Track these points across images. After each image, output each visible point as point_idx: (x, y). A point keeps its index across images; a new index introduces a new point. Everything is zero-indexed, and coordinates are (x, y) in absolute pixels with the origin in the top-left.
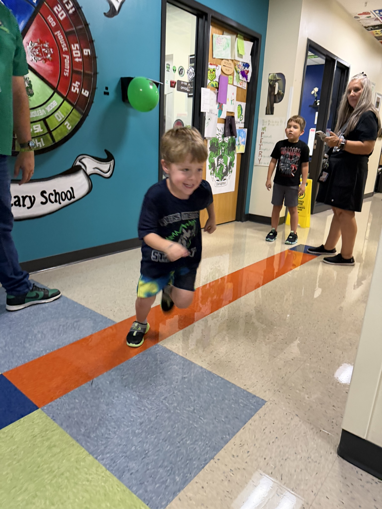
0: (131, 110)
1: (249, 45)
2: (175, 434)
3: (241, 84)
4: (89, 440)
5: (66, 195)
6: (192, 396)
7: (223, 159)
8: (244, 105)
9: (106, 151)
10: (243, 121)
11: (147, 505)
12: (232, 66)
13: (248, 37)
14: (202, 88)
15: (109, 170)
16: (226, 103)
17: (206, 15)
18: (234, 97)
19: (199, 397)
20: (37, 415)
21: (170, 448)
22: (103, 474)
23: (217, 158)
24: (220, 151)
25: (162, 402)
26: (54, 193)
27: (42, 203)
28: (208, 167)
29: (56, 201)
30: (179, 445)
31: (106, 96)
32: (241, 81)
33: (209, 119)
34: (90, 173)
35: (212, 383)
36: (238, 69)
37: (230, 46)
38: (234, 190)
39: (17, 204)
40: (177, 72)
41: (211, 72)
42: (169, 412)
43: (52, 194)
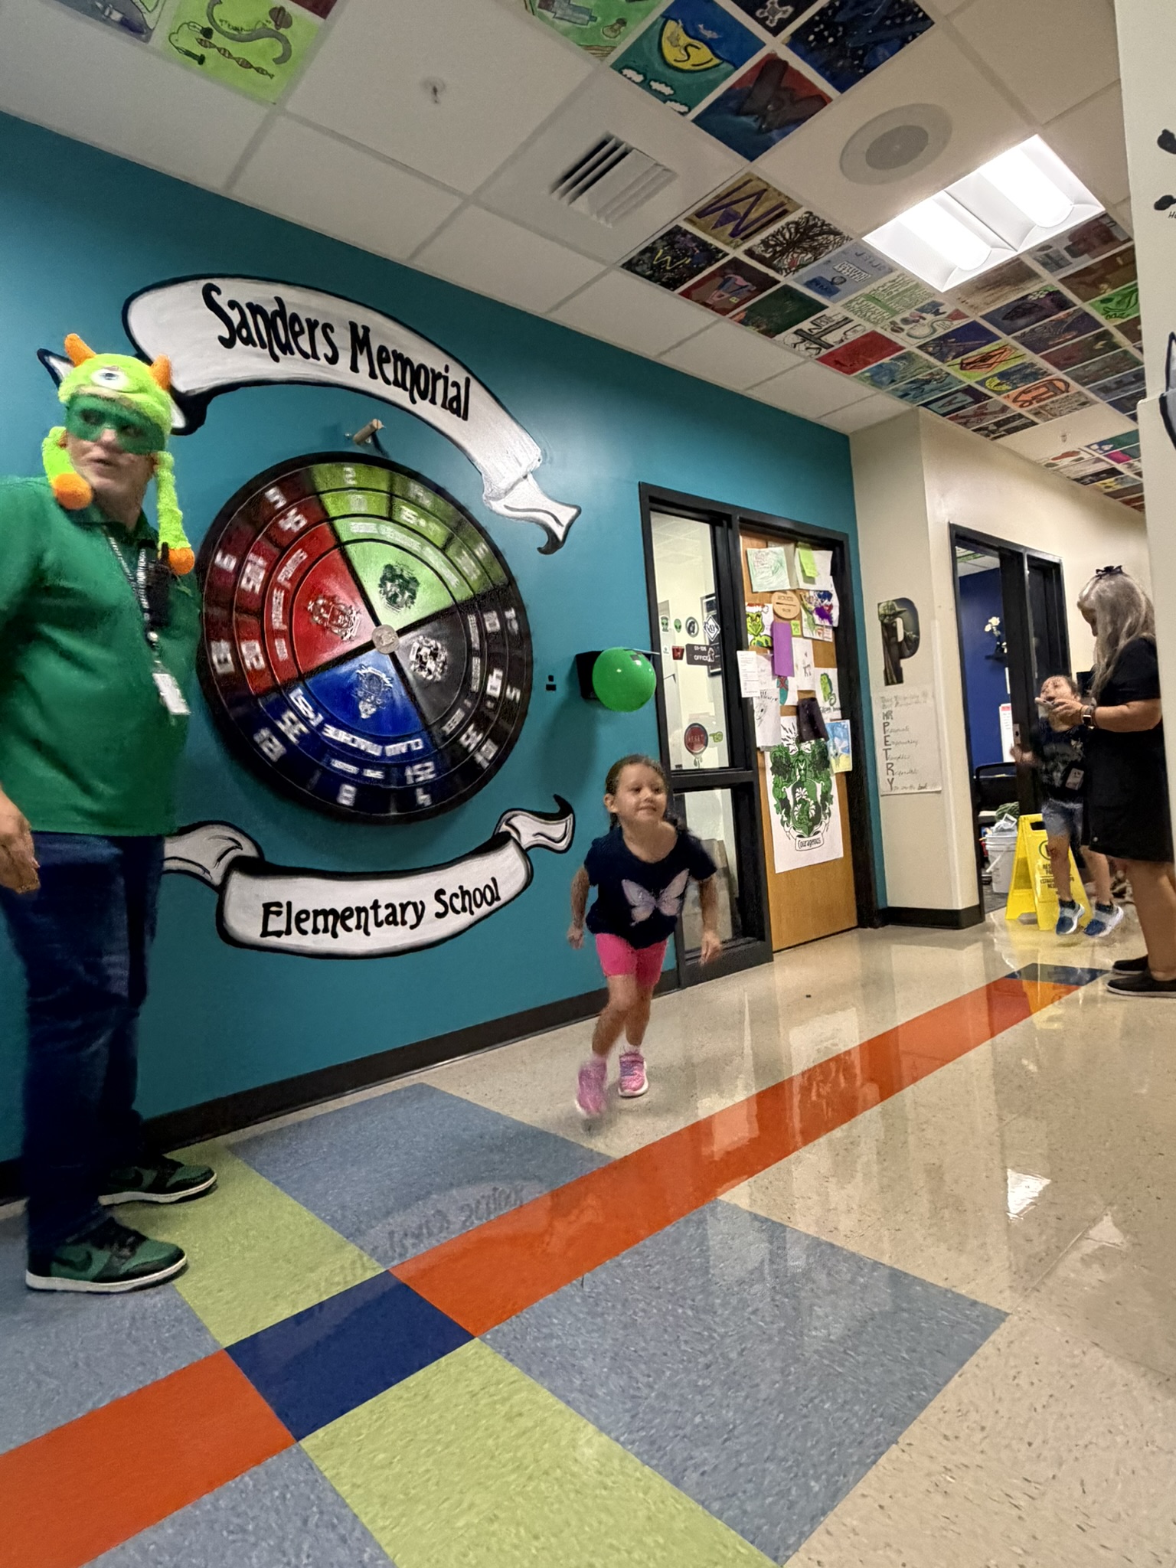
0: (600, 713)
1: (823, 558)
2: (793, 1388)
3: (819, 633)
4: (593, 1401)
5: (483, 896)
7: (805, 789)
8: (833, 673)
9: (556, 796)
10: (838, 705)
11: (752, 1542)
12: (796, 601)
13: (818, 542)
14: (739, 653)
15: (565, 836)
16: (793, 676)
17: (728, 518)
18: (810, 659)
20: (473, 1351)
21: (785, 1418)
22: (638, 1474)
23: (791, 788)
24: (795, 773)
25: (749, 1319)
26: (459, 892)
27: (439, 915)
28: (773, 810)
29: (464, 909)
31: (551, 693)
32: (820, 627)
33: (762, 710)
34: (527, 845)
35: (862, 1276)
36: (809, 606)
37: (785, 565)
38: (841, 855)
39: (392, 920)
40: (684, 629)
41: (752, 620)
42: (770, 1339)
43: (456, 895)
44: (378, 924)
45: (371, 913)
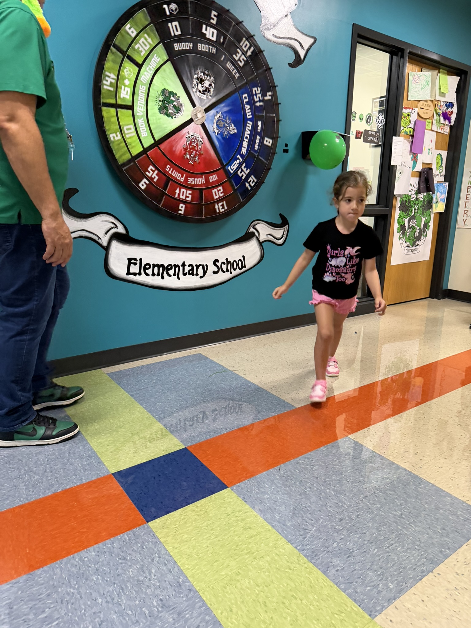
0: (311, 168)
1: (454, 81)
2: (382, 538)
3: (441, 129)
4: (285, 527)
5: (237, 265)
6: (396, 499)
7: (415, 220)
8: (444, 154)
9: (281, 215)
10: (443, 173)
11: (359, 606)
12: (432, 107)
13: (452, 70)
14: (394, 137)
15: (282, 237)
16: (422, 153)
17: (402, 51)
18: (433, 145)
19: (406, 501)
20: (227, 494)
21: (378, 551)
22: (306, 565)
23: (408, 219)
24: (412, 211)
25: (362, 500)
26: (226, 262)
27: (215, 273)
28: (396, 230)
29: (227, 271)
30: (388, 549)
31: (285, 153)
32: (442, 125)
33: (400, 173)
34: (262, 241)
35: (421, 488)
36: (438, 111)
37: (430, 84)
38: (428, 259)
39: (191, 273)
40: (364, 120)
41: (404, 118)
42: (372, 512)
43: (224, 263)
44: (185, 274)
45: (181, 268)
